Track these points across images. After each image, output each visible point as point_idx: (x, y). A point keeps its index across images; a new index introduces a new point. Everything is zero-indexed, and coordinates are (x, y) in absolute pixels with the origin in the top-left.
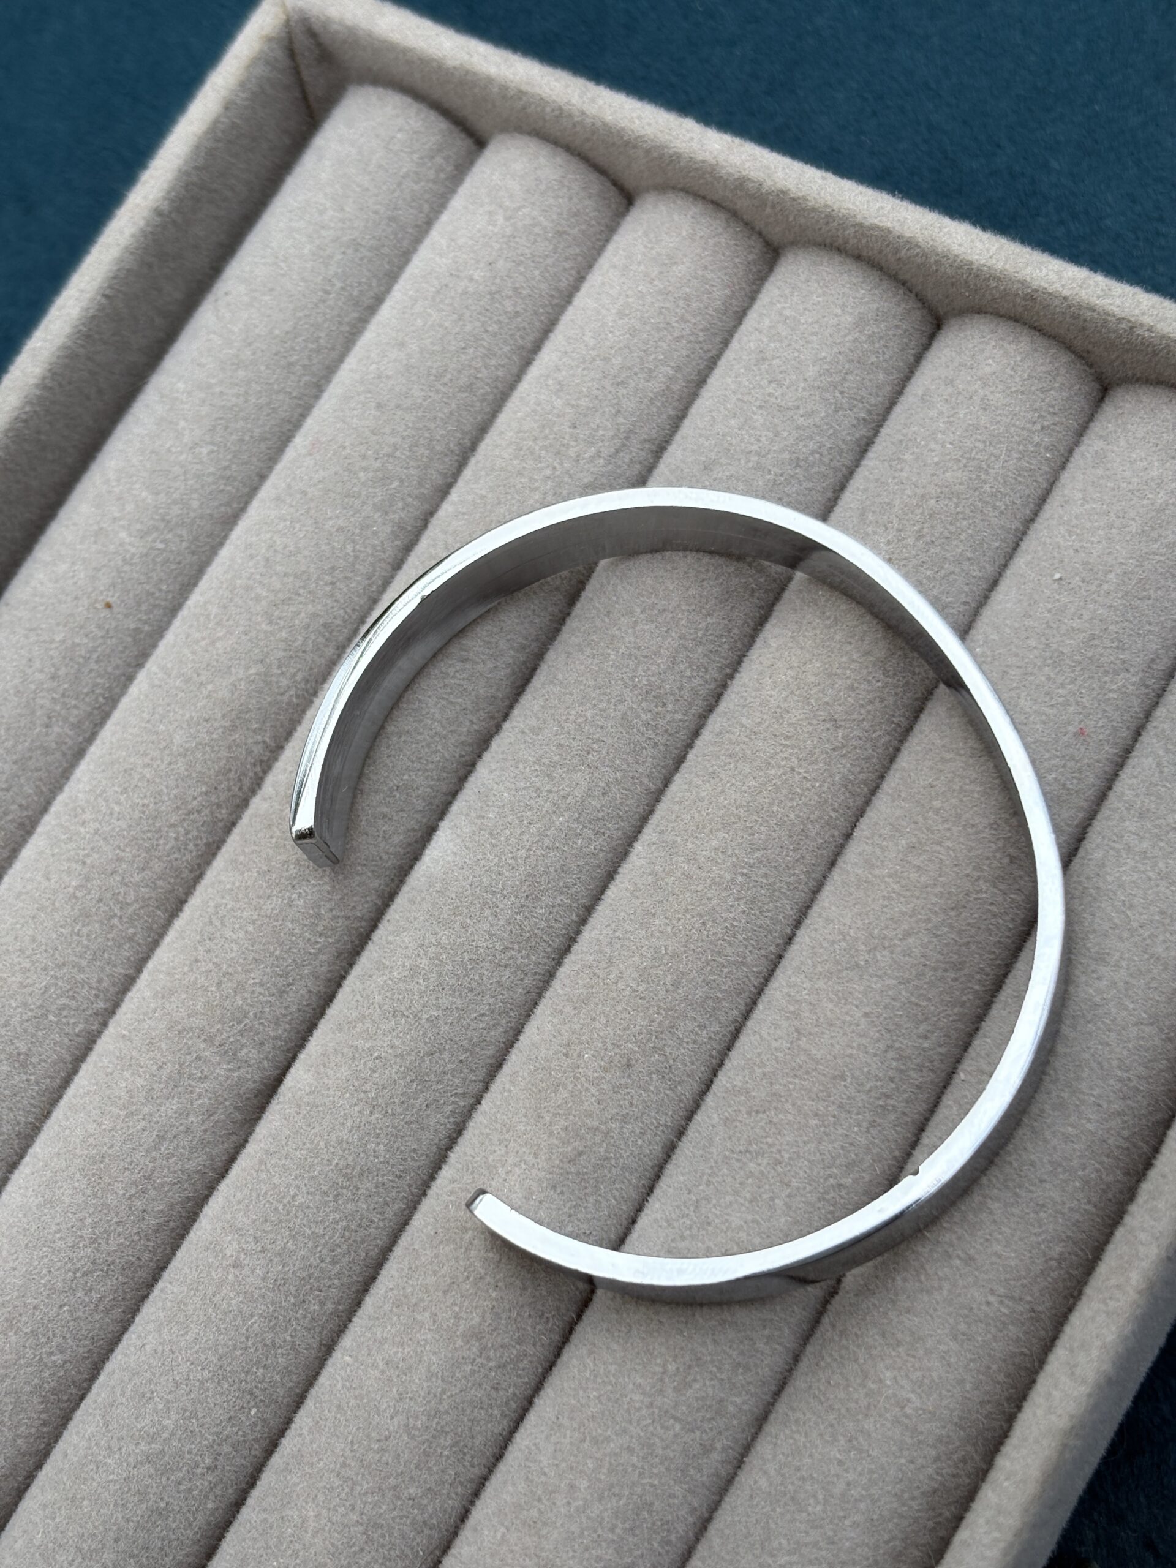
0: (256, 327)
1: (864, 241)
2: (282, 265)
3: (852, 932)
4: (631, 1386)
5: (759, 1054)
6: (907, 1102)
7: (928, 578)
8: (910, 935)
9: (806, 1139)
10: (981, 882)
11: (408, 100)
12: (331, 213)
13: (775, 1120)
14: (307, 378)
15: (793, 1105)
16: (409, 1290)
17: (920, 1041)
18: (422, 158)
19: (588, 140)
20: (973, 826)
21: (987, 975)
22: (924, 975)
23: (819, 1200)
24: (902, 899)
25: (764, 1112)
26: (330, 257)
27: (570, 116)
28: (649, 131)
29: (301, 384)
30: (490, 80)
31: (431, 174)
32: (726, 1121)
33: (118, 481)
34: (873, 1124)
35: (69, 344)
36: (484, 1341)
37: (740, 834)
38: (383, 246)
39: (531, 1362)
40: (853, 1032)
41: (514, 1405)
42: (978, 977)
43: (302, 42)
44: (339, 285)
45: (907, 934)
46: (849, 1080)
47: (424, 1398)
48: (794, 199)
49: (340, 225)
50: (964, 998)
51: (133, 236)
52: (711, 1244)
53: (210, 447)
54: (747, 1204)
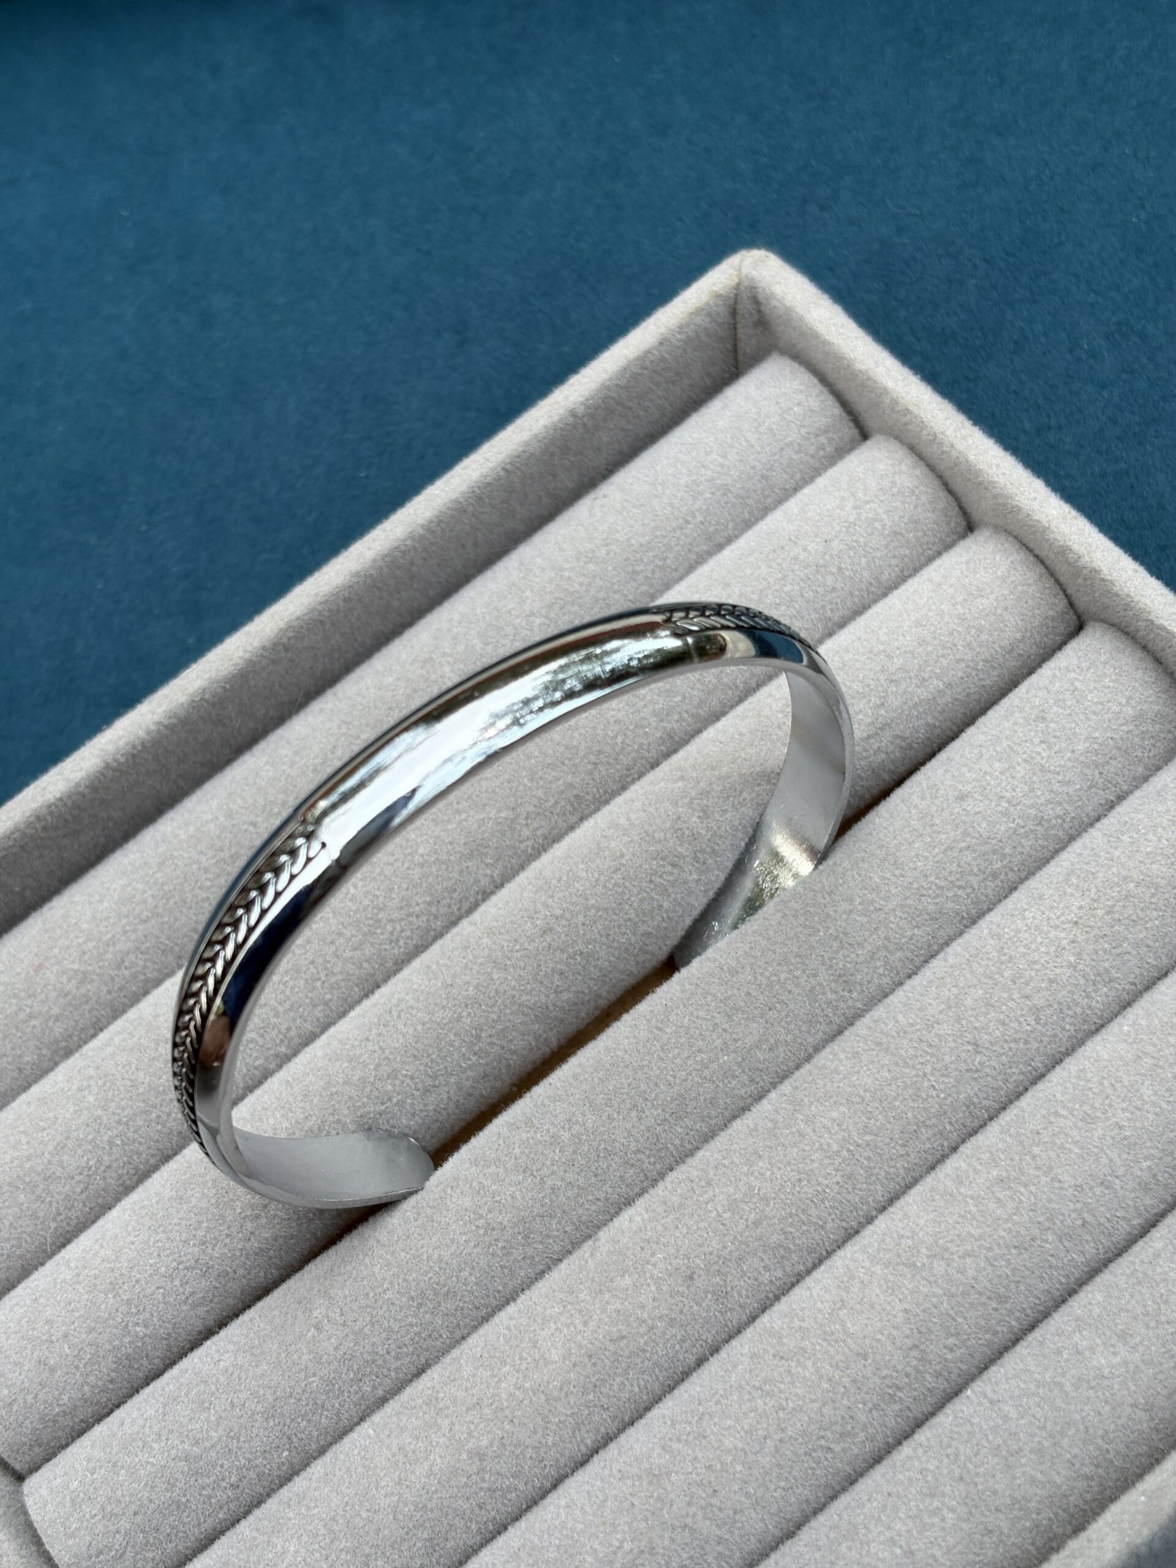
0: (618, 531)
1: (1152, 636)
2: (659, 487)
3: (920, 1235)
4: (588, 1548)
5: (804, 1309)
6: (915, 1400)
7: (1105, 951)
8: (969, 1256)
9: (813, 1397)
10: (1049, 1233)
11: (816, 381)
12: (714, 456)
13: (793, 1371)
14: (645, 588)
15: (814, 1364)
16: (441, 1395)
17: (945, 1351)
18: (808, 433)
19: (951, 468)
20: (1060, 1181)
21: (1027, 1316)
22: (969, 1294)
23: (806, 1454)
24: (975, 1223)
25: (787, 1360)
26: (701, 493)
27: (941, 444)
28: (1001, 480)
29: (638, 592)
30: (886, 391)
31: (812, 449)
32: (753, 1356)
33: (459, 623)
34: (876, 1407)
35: (461, 500)
36: (485, 1463)
37: (859, 1113)
38: (749, 497)
39: (518, 1496)
40: (888, 1321)
41: (491, 1527)
42: (1018, 1314)
43: (745, 306)
44: (699, 518)
45: (967, 1254)
46: (869, 1361)
47: (418, 1490)
48: (1103, 580)
49: (719, 469)
50: (999, 1328)
51: (545, 427)
52: (700, 1455)
53: (543, 620)
54: (742, 1433)
